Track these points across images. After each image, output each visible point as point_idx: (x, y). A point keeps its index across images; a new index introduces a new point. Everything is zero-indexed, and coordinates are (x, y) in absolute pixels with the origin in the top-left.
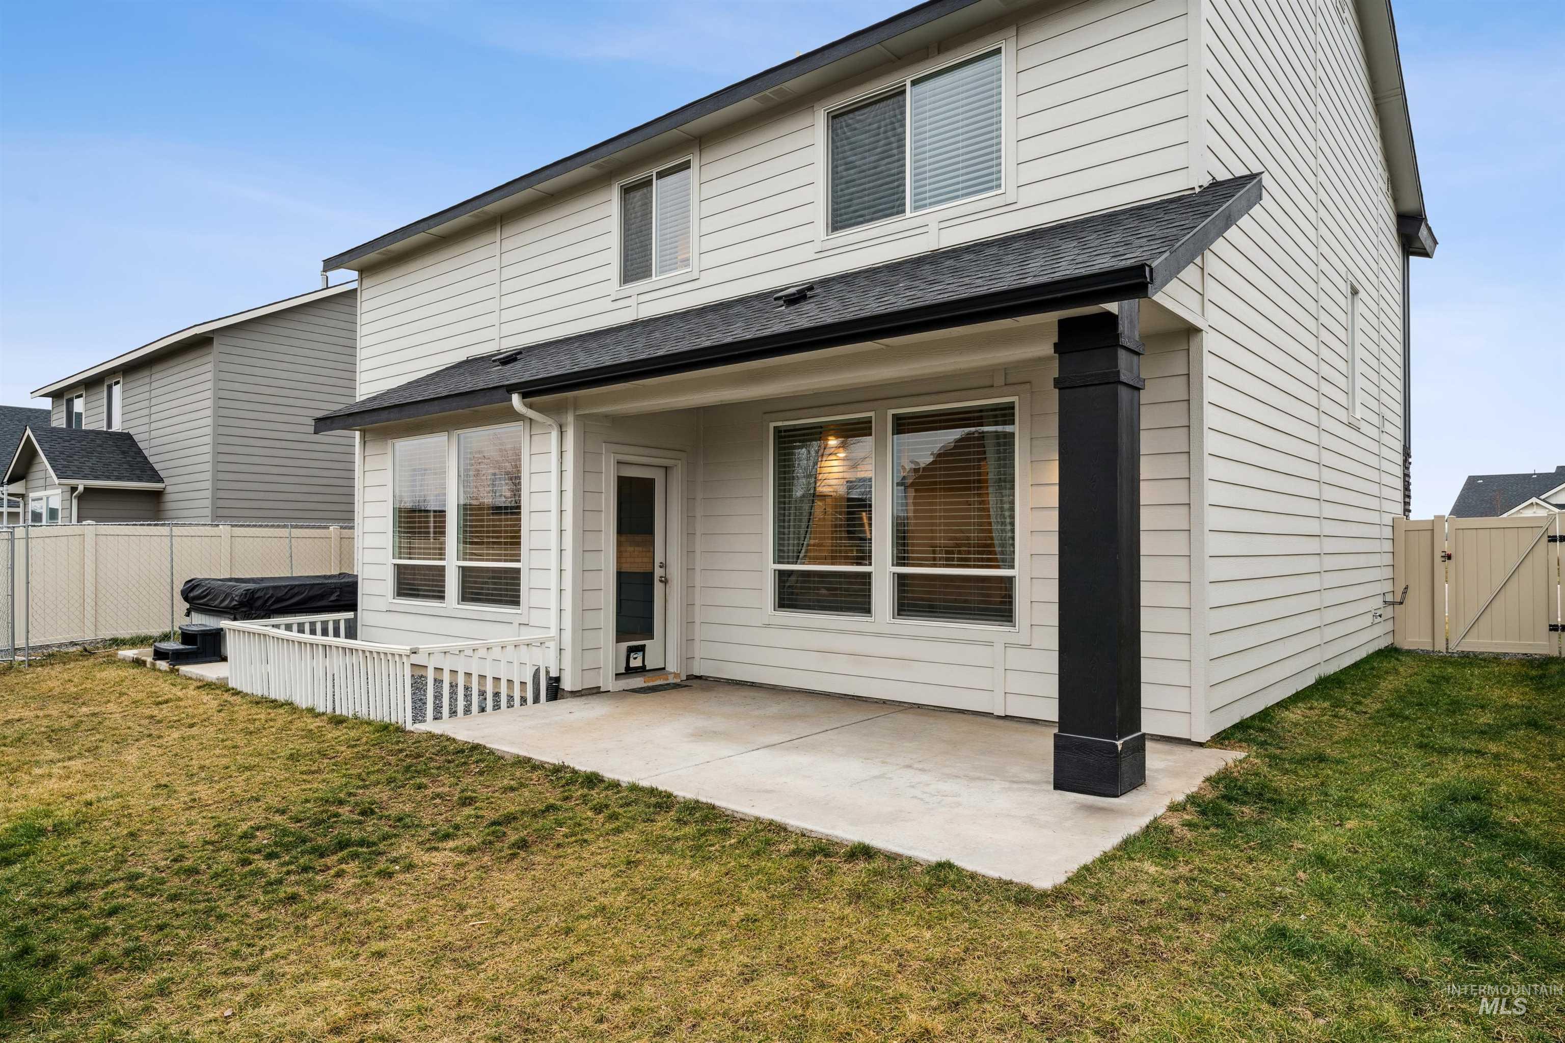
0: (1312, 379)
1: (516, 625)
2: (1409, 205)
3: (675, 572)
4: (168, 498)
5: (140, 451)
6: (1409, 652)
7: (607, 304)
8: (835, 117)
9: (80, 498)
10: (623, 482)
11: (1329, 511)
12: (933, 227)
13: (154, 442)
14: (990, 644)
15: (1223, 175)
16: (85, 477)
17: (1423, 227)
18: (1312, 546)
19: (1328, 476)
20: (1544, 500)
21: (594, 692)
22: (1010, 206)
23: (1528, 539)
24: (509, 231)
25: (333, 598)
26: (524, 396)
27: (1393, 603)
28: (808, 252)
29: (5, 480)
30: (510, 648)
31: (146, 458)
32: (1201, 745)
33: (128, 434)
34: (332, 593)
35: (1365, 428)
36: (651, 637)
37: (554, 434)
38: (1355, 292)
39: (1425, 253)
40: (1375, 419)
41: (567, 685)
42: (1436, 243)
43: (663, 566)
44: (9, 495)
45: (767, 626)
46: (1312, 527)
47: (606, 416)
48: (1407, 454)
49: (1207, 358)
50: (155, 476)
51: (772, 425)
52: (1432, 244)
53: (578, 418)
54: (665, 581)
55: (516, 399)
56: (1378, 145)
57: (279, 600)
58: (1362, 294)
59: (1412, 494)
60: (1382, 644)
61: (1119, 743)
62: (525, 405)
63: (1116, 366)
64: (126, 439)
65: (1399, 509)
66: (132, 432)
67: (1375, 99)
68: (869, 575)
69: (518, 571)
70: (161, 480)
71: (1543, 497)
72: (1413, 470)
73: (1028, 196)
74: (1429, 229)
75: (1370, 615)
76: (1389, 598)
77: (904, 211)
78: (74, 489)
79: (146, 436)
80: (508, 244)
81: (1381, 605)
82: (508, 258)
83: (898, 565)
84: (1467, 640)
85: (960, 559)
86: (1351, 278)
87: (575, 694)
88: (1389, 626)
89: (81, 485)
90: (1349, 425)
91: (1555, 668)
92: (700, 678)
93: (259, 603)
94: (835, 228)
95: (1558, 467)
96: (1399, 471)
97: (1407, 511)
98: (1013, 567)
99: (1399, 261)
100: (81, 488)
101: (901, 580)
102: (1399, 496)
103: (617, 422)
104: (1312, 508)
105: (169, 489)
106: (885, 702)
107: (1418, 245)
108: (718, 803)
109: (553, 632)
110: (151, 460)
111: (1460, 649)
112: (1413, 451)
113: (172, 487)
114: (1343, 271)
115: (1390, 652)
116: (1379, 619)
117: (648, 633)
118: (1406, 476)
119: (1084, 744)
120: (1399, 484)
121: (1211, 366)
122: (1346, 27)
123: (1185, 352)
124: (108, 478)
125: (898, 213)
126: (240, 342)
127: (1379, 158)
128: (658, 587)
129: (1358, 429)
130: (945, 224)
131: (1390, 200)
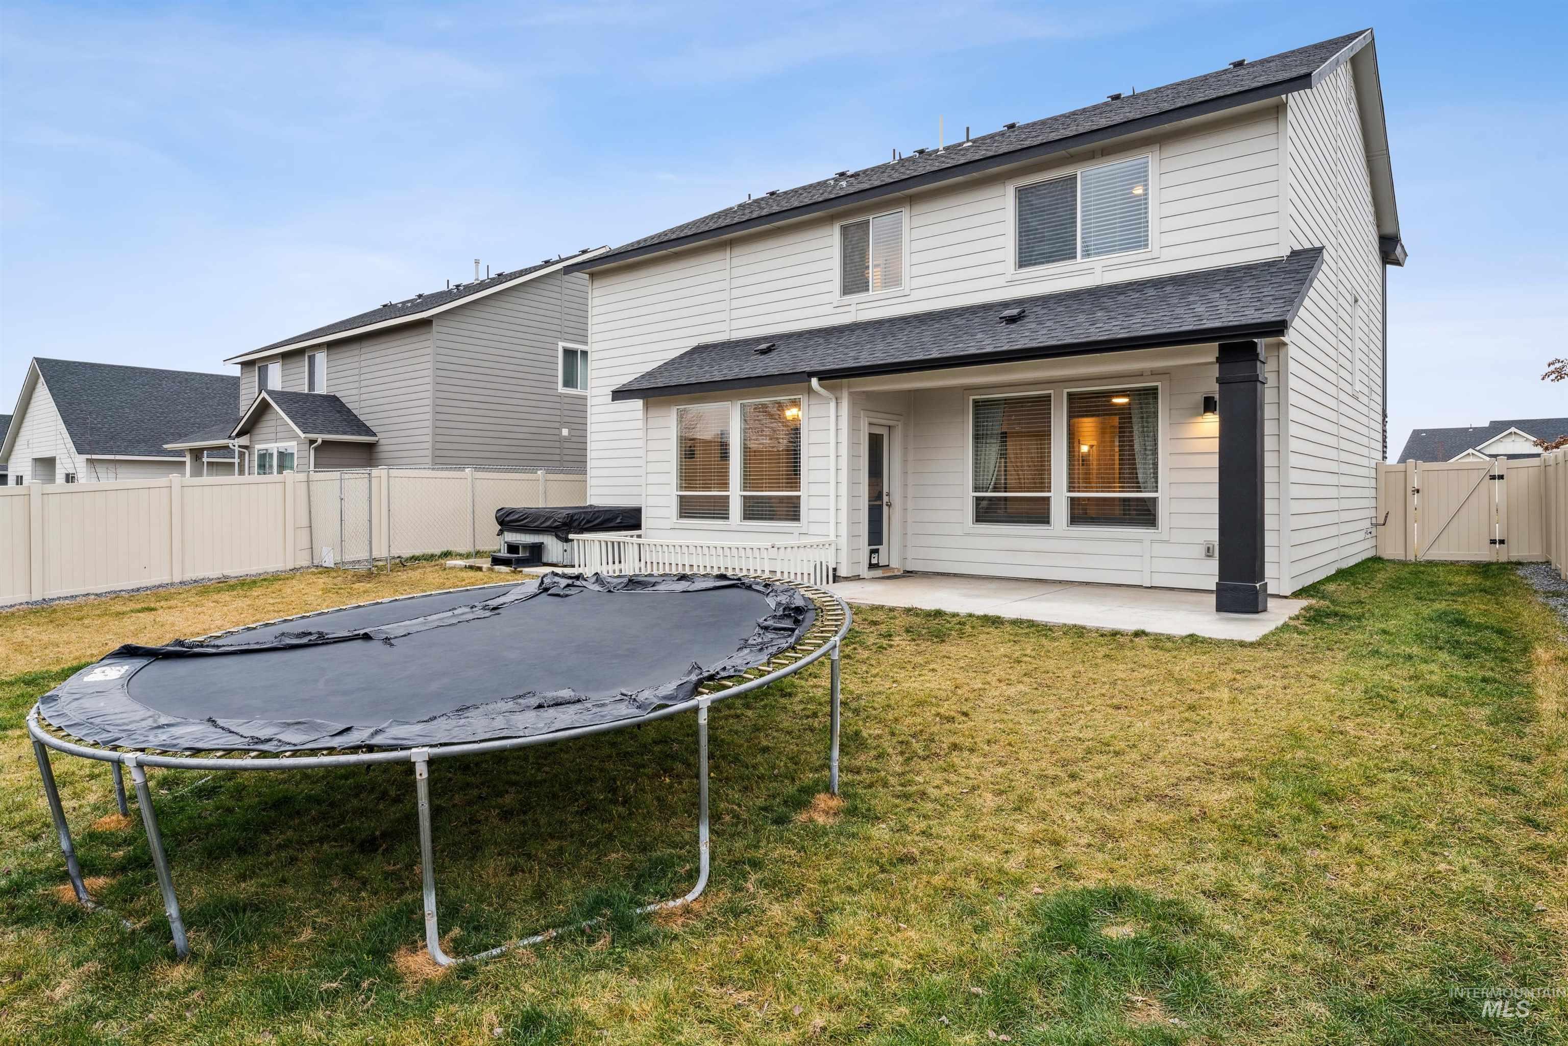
0: (1333, 366)
1: (796, 534)
2: (1389, 230)
3: (896, 499)
4: (382, 448)
5: (349, 411)
6: (1388, 561)
7: (828, 309)
8: (1021, 193)
9: (316, 449)
10: (871, 436)
11: (1344, 457)
12: (1098, 270)
13: (363, 404)
14: (1140, 541)
15: (1298, 247)
16: (321, 432)
17: (1399, 247)
18: (1333, 480)
19: (1344, 433)
20: (1479, 451)
21: (857, 578)
22: (1154, 260)
23: (1475, 477)
24: (738, 251)
25: (618, 521)
26: (820, 379)
27: (1377, 525)
28: (1001, 281)
29: (234, 434)
30: (782, 550)
31: (356, 416)
32: (1286, 597)
33: (334, 396)
34: (617, 518)
35: (1360, 396)
36: (881, 544)
37: (833, 405)
38: (1356, 301)
39: (1398, 263)
40: (1366, 390)
41: (843, 572)
42: (1406, 255)
43: (888, 495)
44: (240, 446)
45: (968, 534)
46: (1333, 467)
47: (864, 392)
48: (1385, 416)
49: (1291, 362)
50: (369, 432)
51: (972, 398)
52: (1402, 256)
53: (850, 394)
54: (889, 505)
55: (814, 381)
56: (1368, 189)
57: (588, 522)
58: (1360, 302)
59: (1388, 445)
60: (1370, 554)
61: (1258, 585)
62: (820, 385)
63: (1256, 371)
64: (333, 401)
65: (1379, 456)
66: (338, 395)
67: (1367, 157)
68: (1048, 498)
69: (799, 497)
70: (374, 435)
71: (1478, 448)
72: (1388, 427)
73: (1166, 254)
74: (1403, 247)
75: (1363, 532)
76: (1374, 521)
77: (1075, 257)
78: (312, 442)
79: (356, 398)
80: (736, 261)
81: (1369, 526)
82: (736, 272)
83: (1070, 491)
84: (1430, 552)
85: (1120, 487)
86: (1354, 292)
87: (846, 579)
88: (1373, 542)
89: (320, 438)
90: (1353, 396)
91: (1494, 567)
92: (911, 572)
93: (575, 524)
94: (1021, 266)
95: (1491, 422)
96: (1379, 428)
97: (1384, 458)
98: (1157, 491)
99: (1380, 271)
100: (320, 441)
101: (1073, 501)
102: (1379, 446)
103: (869, 395)
104: (1333, 454)
105: (382, 442)
106: (1060, 582)
107: (1393, 257)
108: (1034, 619)
109: (832, 537)
110: (362, 418)
111: (1426, 558)
112: (1388, 412)
113: (385, 439)
114: (1349, 287)
115: (1376, 559)
116: (1369, 536)
117: (880, 543)
118: (1384, 431)
119: (1235, 587)
120: (1379, 437)
121: (1293, 366)
122: (1352, 114)
123: (1276, 358)
124: (337, 433)
125: (1069, 258)
126: (452, 324)
127: (1369, 199)
128: (885, 508)
129: (1357, 399)
130: (1107, 268)
131: (1375, 227)
